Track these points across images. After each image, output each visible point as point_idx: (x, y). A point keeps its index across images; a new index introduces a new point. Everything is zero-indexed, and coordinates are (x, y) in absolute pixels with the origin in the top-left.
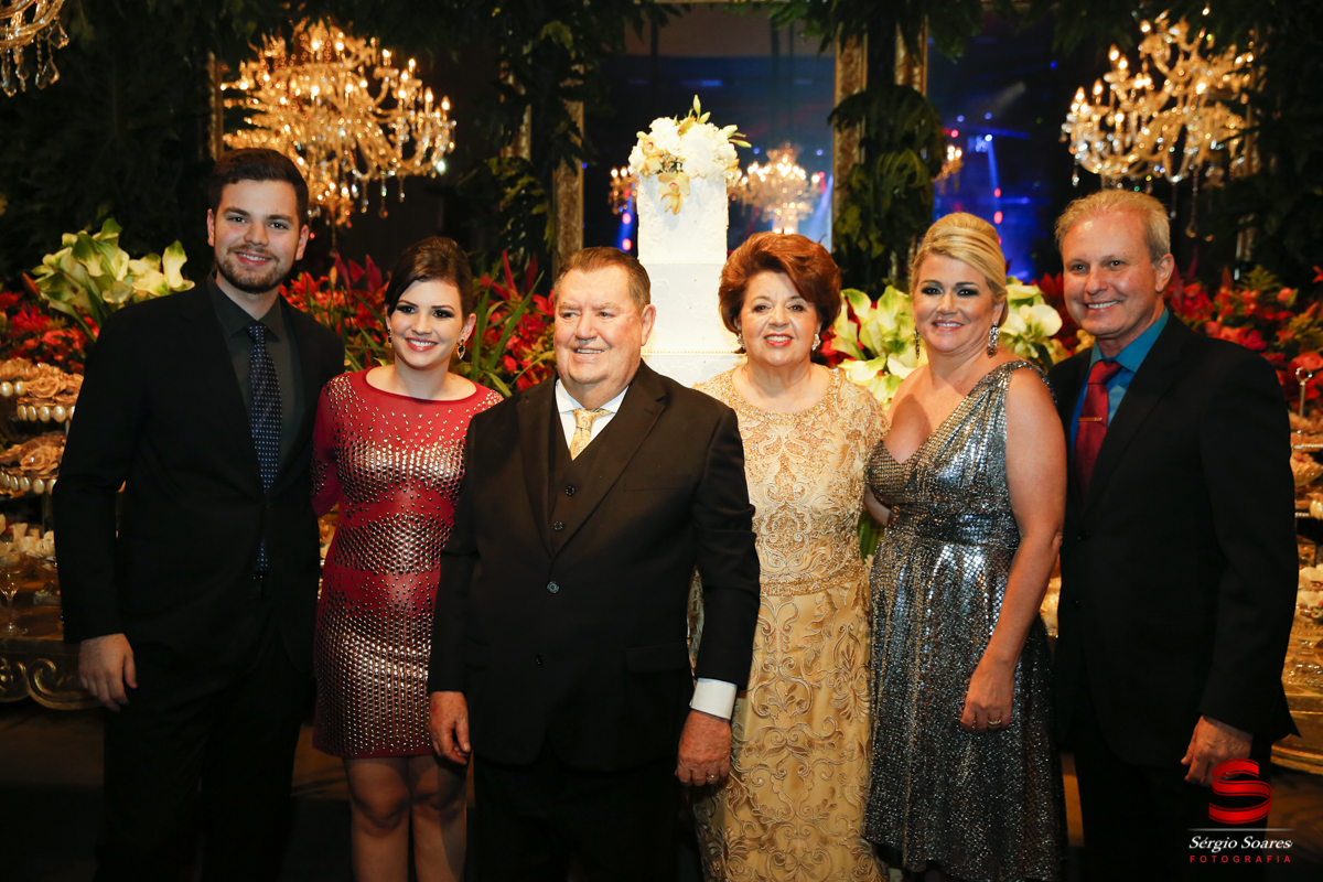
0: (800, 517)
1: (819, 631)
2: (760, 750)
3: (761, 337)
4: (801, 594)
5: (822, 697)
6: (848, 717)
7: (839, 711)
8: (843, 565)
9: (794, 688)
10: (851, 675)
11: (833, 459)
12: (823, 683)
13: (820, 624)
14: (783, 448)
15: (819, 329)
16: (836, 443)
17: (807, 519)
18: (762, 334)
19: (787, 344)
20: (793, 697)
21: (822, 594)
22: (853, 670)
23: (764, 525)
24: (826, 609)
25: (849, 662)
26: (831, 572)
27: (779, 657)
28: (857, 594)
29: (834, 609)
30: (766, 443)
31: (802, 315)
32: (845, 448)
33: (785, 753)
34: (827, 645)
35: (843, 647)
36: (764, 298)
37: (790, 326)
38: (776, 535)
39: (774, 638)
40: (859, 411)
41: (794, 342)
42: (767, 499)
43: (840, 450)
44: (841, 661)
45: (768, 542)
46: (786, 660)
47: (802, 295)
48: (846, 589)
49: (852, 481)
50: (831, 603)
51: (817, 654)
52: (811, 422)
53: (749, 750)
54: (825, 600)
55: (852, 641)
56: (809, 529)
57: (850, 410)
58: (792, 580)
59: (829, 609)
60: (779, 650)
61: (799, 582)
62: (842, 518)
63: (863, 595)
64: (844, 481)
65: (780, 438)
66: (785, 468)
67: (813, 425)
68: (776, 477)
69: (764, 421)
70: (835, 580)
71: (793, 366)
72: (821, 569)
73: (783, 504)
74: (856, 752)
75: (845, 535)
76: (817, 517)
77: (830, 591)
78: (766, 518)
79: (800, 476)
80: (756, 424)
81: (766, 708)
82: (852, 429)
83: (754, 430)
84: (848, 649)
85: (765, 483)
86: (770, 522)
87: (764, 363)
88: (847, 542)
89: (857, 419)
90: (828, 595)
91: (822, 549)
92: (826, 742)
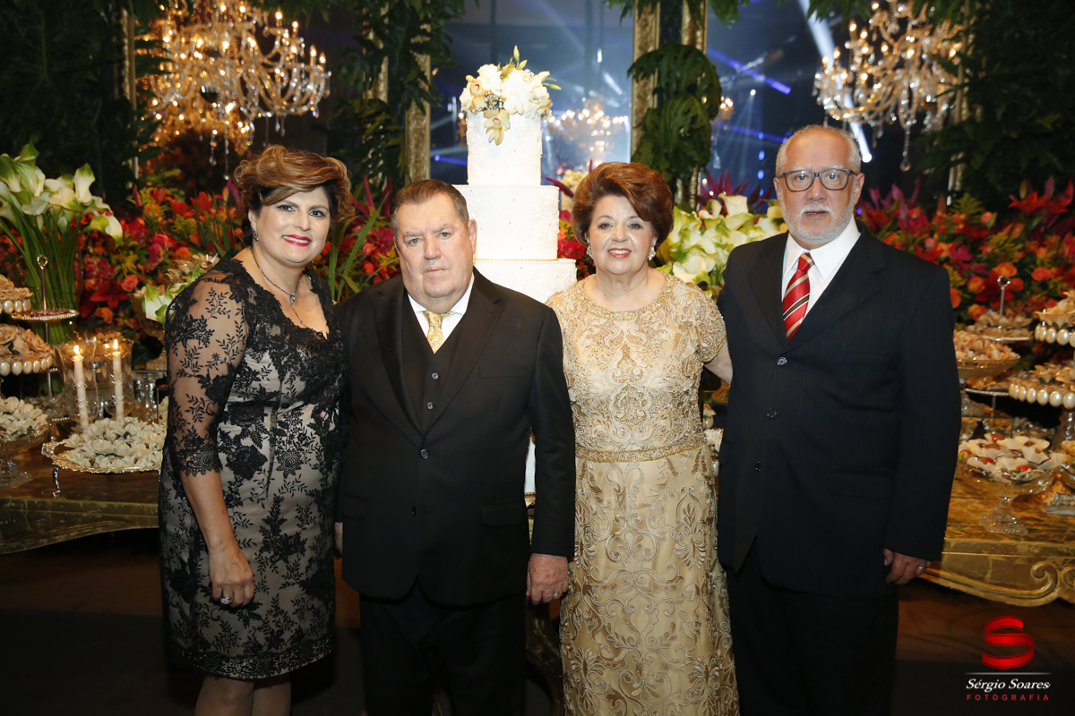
0: (641, 395)
1: (662, 491)
2: (613, 588)
3: (605, 250)
4: (645, 461)
5: (665, 547)
6: (688, 565)
7: (679, 558)
8: (682, 435)
9: (641, 538)
10: (692, 529)
11: (668, 350)
12: (667, 534)
13: (663, 486)
14: (625, 339)
15: (654, 242)
16: (669, 334)
17: (647, 397)
18: (606, 248)
19: (626, 256)
20: (640, 546)
21: (664, 460)
22: (693, 525)
23: (612, 403)
24: (667, 473)
25: (690, 519)
26: (670, 442)
27: (628, 512)
28: (697, 461)
29: (675, 474)
30: (611, 336)
31: (639, 232)
32: (678, 336)
33: (635, 592)
34: (670, 503)
35: (684, 506)
36: (608, 217)
37: (629, 241)
38: (622, 412)
39: (624, 497)
40: (690, 305)
41: (633, 254)
42: (612, 381)
43: (673, 338)
44: (683, 517)
45: (616, 417)
46: (634, 515)
47: (640, 216)
48: (686, 456)
49: (683, 363)
50: (672, 468)
51: (662, 510)
52: (649, 317)
53: (604, 587)
54: (667, 466)
55: (692, 501)
56: (649, 404)
57: (682, 306)
58: (637, 448)
59: (670, 473)
60: (628, 506)
61: (643, 450)
62: (676, 395)
63: (703, 462)
64: (677, 364)
65: (622, 332)
66: (626, 356)
67: (650, 319)
68: (619, 363)
69: (609, 319)
70: (675, 449)
71: (632, 274)
72: (661, 439)
73: (625, 385)
74: (693, 594)
75: (683, 410)
76: (654, 394)
77: (671, 457)
78: (613, 398)
79: (638, 362)
80: (603, 321)
81: (617, 554)
82: (684, 320)
83: (601, 327)
84: (689, 507)
85: (610, 368)
86: (617, 400)
87: (608, 272)
88: (686, 415)
89: (688, 312)
90: (669, 461)
91: (662, 422)
92: (670, 585)
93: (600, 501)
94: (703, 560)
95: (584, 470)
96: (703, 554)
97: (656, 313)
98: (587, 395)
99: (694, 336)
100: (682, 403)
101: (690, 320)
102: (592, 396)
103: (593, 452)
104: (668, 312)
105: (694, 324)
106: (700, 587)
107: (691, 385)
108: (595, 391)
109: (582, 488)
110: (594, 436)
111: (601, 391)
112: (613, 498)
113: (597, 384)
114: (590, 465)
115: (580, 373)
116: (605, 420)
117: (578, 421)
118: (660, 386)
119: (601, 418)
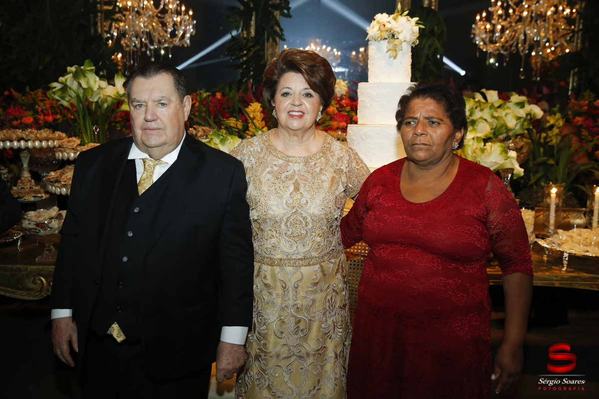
0: (304, 218)
1: (315, 288)
2: (278, 357)
3: (286, 112)
4: (305, 266)
5: (315, 326)
6: (330, 338)
7: (326, 334)
8: (331, 248)
9: (299, 321)
10: (333, 313)
11: (326, 185)
12: (316, 318)
13: (316, 284)
14: (296, 177)
15: (321, 108)
16: (327, 177)
17: (309, 219)
18: (287, 110)
19: (301, 117)
20: (298, 327)
21: (318, 266)
22: (334, 310)
23: (283, 224)
24: (320, 275)
25: (332, 306)
26: (323, 253)
27: (291, 302)
28: (338, 266)
29: (324, 275)
30: (286, 174)
31: (311, 99)
32: (333, 178)
33: (293, 359)
34: (319, 296)
35: (329, 297)
36: (289, 88)
37: (303, 106)
38: (291, 230)
39: (288, 292)
40: (342, 157)
41: (306, 115)
42: (285, 207)
43: (330, 180)
44: (328, 304)
45: (286, 234)
46: (295, 304)
47: (312, 88)
48: (332, 263)
49: (336, 198)
50: (323, 271)
51: (314, 301)
52: (314, 163)
53: (271, 357)
54: (319, 270)
55: (334, 294)
56: (310, 226)
57: (336, 157)
58: (300, 257)
59: (321, 275)
60: (291, 298)
61: (305, 258)
62: (329, 220)
63: (342, 266)
64: (332, 198)
65: (294, 171)
66: (297, 189)
67: (315, 164)
68: (291, 194)
69: (286, 160)
70: (326, 258)
71: (305, 130)
72: (317, 251)
73: (294, 210)
74: (333, 358)
75: (332, 231)
76: (315, 219)
77: (323, 264)
78: (285, 219)
79: (305, 193)
80: (281, 162)
81: (282, 333)
82: (338, 167)
83: (280, 166)
84: (332, 298)
85: (284, 197)
86: (287, 221)
87: (287, 128)
88: (333, 234)
89: (341, 162)
90: (321, 266)
91: (319, 239)
92: (317, 352)
93: (270, 293)
94: (340, 334)
95: (259, 272)
96: (341, 330)
97: (319, 161)
98: (266, 215)
99: (344, 179)
100: (333, 226)
101: (342, 168)
102: (270, 216)
103: (267, 258)
104: (328, 160)
105: (345, 170)
106: (338, 353)
107: (340, 214)
108: (272, 213)
109: (258, 284)
110: (269, 246)
111: (276, 213)
112: (280, 291)
113: (274, 208)
114: (264, 267)
115: (262, 199)
116: (278, 235)
117: (257, 234)
118: (319, 213)
119: (274, 233)
